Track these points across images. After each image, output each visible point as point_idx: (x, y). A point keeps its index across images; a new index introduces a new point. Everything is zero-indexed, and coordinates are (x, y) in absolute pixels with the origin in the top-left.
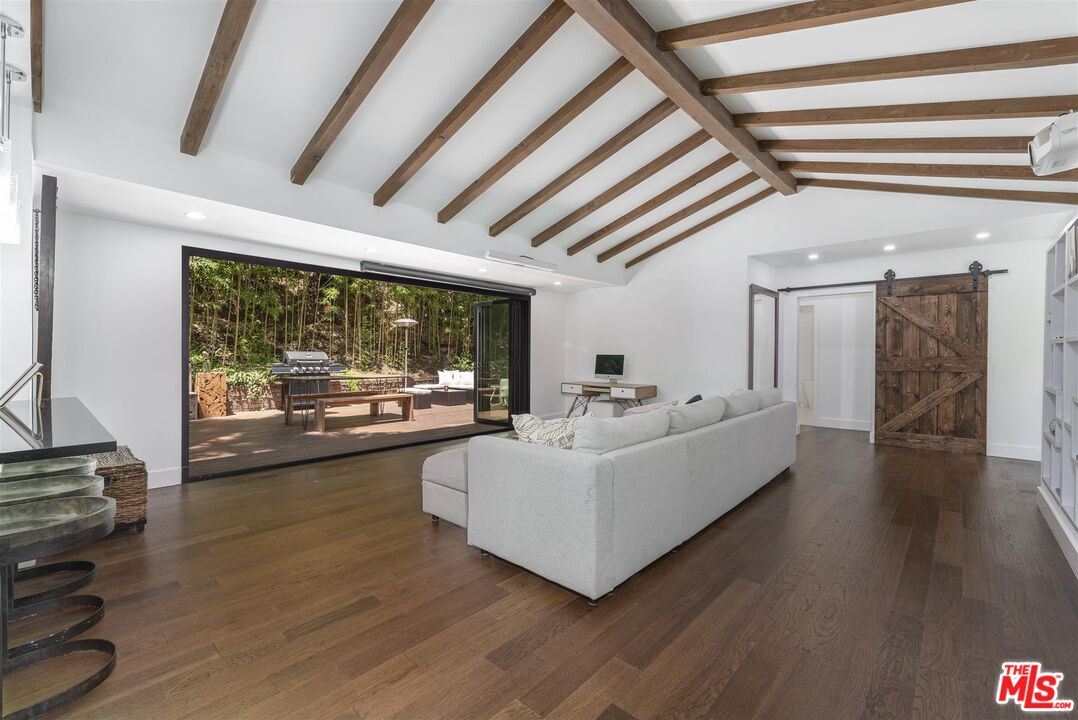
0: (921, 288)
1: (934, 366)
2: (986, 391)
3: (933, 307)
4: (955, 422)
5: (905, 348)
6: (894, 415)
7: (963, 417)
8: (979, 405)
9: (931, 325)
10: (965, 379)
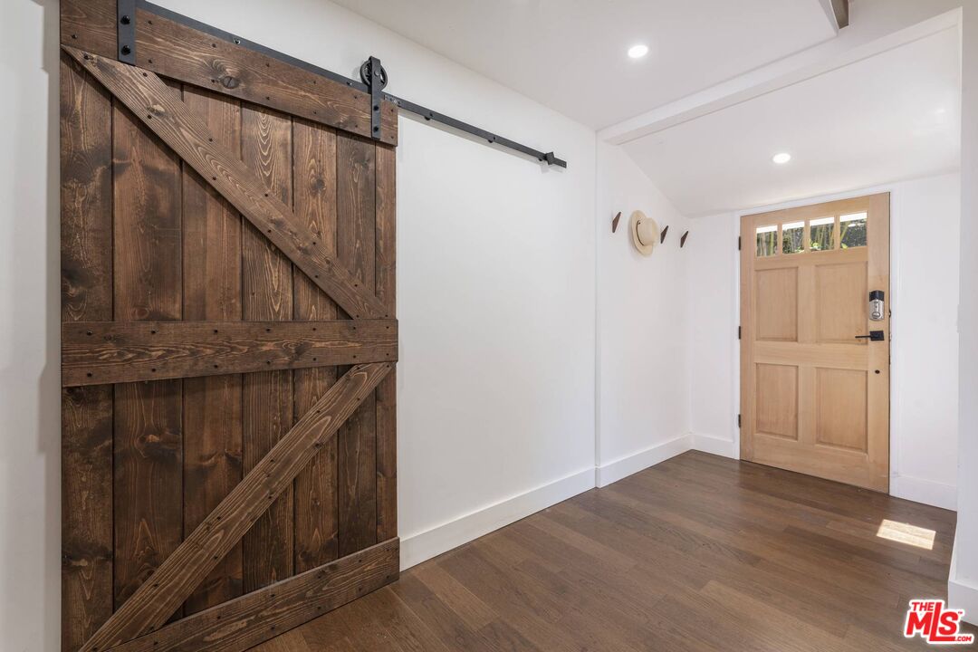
0: (243, 77)
1: (286, 351)
2: (394, 406)
3: (280, 155)
4: (337, 514)
5: (192, 285)
6: (153, 560)
7: (352, 493)
8: (383, 449)
9: (277, 215)
10: (358, 382)
